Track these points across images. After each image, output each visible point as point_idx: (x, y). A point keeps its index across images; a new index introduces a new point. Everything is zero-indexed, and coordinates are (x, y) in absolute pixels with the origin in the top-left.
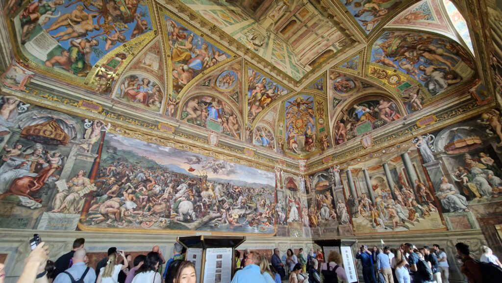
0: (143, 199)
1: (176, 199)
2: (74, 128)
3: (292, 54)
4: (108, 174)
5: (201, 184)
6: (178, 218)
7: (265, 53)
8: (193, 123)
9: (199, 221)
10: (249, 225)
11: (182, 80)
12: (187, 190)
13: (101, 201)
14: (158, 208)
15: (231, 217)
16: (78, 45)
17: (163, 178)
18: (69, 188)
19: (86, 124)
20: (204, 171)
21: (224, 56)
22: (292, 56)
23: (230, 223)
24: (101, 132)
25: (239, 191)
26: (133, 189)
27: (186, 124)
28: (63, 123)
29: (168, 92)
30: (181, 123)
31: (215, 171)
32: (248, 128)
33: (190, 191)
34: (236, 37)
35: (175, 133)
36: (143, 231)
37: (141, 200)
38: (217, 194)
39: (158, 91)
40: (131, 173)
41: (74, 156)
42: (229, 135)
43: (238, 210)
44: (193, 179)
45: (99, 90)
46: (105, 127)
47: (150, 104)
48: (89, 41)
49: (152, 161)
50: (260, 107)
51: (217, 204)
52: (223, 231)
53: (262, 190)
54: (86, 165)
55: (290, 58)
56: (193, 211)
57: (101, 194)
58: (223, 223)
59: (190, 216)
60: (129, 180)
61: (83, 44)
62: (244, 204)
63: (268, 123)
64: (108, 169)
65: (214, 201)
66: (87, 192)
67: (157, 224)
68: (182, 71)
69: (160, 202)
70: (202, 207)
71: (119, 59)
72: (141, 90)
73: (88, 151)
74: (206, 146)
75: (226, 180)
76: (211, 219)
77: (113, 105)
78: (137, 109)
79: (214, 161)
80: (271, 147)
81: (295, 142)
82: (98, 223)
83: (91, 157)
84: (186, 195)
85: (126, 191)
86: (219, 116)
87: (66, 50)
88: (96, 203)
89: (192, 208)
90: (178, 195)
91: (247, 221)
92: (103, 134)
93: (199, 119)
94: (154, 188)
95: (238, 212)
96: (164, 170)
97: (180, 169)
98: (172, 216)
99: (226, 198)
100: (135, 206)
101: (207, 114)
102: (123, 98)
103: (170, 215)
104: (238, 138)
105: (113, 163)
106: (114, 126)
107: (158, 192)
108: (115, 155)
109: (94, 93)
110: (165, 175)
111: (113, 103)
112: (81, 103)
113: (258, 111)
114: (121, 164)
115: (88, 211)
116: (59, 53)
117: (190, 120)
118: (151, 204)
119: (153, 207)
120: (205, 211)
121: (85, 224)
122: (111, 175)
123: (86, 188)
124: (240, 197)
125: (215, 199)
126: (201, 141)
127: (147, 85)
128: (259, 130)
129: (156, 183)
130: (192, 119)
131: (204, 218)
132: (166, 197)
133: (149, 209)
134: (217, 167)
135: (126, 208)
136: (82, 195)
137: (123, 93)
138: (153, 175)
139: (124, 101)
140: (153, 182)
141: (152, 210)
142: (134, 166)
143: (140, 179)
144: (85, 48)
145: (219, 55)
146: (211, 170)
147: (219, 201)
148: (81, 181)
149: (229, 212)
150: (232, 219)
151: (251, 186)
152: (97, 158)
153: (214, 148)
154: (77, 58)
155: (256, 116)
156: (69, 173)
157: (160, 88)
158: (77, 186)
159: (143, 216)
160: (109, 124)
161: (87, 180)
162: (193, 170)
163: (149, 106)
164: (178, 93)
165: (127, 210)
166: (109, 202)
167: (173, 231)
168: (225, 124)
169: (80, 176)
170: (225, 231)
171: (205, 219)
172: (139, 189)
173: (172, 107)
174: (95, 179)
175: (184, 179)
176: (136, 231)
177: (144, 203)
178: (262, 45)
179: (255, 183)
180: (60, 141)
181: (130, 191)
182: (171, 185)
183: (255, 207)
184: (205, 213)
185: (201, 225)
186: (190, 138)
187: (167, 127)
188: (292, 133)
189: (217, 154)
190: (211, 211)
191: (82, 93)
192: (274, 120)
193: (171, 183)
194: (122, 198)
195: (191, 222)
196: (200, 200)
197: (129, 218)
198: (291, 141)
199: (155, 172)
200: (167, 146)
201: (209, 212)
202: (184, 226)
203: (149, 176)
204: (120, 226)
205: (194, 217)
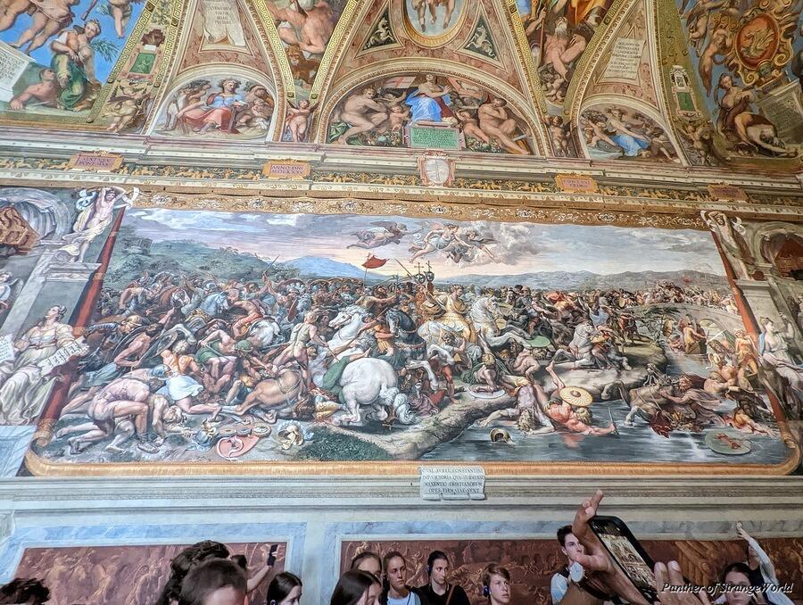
0: (221, 366)
1: (329, 358)
2: (52, 213)
4: (122, 306)
5: (414, 302)
6: (344, 417)
8: (365, 143)
9: (426, 423)
10: (651, 430)
11: (310, 44)
12: (365, 325)
13: (98, 383)
14: (269, 390)
15: (560, 402)
16: (66, 48)
17: (285, 299)
18: (18, 354)
19: (80, 200)
20: (418, 259)
23: (559, 424)
24: (114, 210)
25: (568, 308)
26: (192, 340)
27: (343, 150)
28: (31, 209)
29: (282, 90)
30: (329, 150)
31: (459, 254)
32: (551, 119)
33: (377, 328)
35: (312, 177)
36: (220, 468)
37: (215, 370)
38: (477, 326)
39: (260, 97)
40: (186, 297)
41: (41, 274)
42: (489, 149)
43: (584, 373)
44: (380, 289)
45: (117, 126)
46: (125, 199)
47: (241, 126)
48: (81, 31)
49: (247, 257)
50: (577, 37)
51: (489, 359)
52: (536, 458)
53: (671, 293)
54: (68, 293)
56: (394, 390)
57: (98, 363)
58: (527, 428)
59: (388, 409)
60: (179, 317)
61: (72, 42)
62: (605, 350)
63: (624, 88)
64: (123, 296)
65: (475, 351)
66: (62, 362)
67: (268, 443)
68: (299, 17)
69: (275, 369)
70: (431, 375)
71: (150, 48)
72: (218, 104)
73: (77, 258)
74: (414, 191)
75: (505, 277)
76: (474, 415)
77: (147, 151)
78: (205, 144)
79: (450, 227)
80: (658, 154)
81: (758, 120)
82: (82, 451)
83: (82, 271)
84: (364, 338)
85: (170, 349)
86: (446, 112)
87: (46, 68)
88: (84, 389)
89: (392, 379)
90: (334, 344)
91: (639, 413)
92: (119, 215)
93: (382, 130)
94: (255, 330)
95: (583, 382)
96: (286, 276)
97: (336, 265)
98: (319, 415)
99: (521, 335)
100: (195, 388)
101: (406, 114)
102: (173, 129)
103: (315, 411)
104: (525, 153)
105: (137, 277)
106: (147, 190)
107: (267, 340)
108: (143, 258)
109: (106, 136)
110: (290, 288)
111: (147, 146)
112: (74, 160)
113: (571, 54)
114: (160, 276)
115: (57, 416)
116: (35, 78)
117: (354, 139)
118: (245, 379)
119: (253, 388)
120: (442, 385)
121: (46, 454)
122: (131, 308)
123: (61, 350)
124: (579, 328)
125: (477, 343)
126: (396, 181)
127: (233, 91)
128: (593, 117)
129: (260, 316)
130: (361, 134)
131: (444, 414)
132: (297, 354)
133: (241, 396)
134: (464, 243)
135: (168, 398)
136: (47, 370)
137: (172, 122)
138: (253, 295)
139: (176, 135)
140: (252, 314)
141: (250, 397)
142: (195, 277)
143: (212, 309)
144: (79, 50)
146: (445, 256)
147: (494, 350)
148: (49, 334)
149: (543, 384)
150: (563, 410)
151: (617, 286)
152: (97, 271)
153: (442, 193)
154: (69, 77)
155: (569, 75)
156: (24, 317)
157: (266, 90)
158: (38, 347)
159: (222, 418)
160: (136, 190)
161: (65, 329)
162: (382, 263)
163: (238, 132)
164: (310, 82)
165: (171, 403)
166: (118, 386)
167: (329, 466)
168: (469, 128)
169: (49, 322)
170: (546, 457)
171: (451, 415)
172: (208, 339)
173: (300, 119)
174: (86, 325)
175: (352, 294)
176: (197, 472)
177: (226, 378)
179: (628, 274)
180: (14, 246)
181: (181, 346)
182: (308, 315)
183: (661, 358)
184: (445, 393)
185: (435, 439)
186: (359, 180)
187: (287, 168)
188: (734, 91)
189: (456, 207)
190: (467, 387)
191: (80, 140)
192: (644, 68)
193: (308, 309)
194: (159, 368)
195: (394, 430)
196: (420, 351)
197: (177, 428)
198: (738, 120)
199: (256, 285)
200: (289, 213)
201: (461, 390)
202: (369, 445)
203: (239, 299)
204: (147, 457)
205: (402, 410)
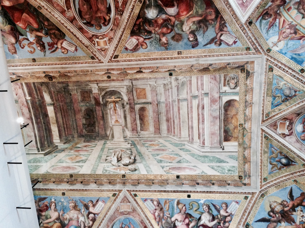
3: (184, 145)
7: (147, 167)
21: (100, 203)
22: (187, 147)
34: (99, 172)
55: (187, 151)
145: (94, 206)
178: (135, 160)
